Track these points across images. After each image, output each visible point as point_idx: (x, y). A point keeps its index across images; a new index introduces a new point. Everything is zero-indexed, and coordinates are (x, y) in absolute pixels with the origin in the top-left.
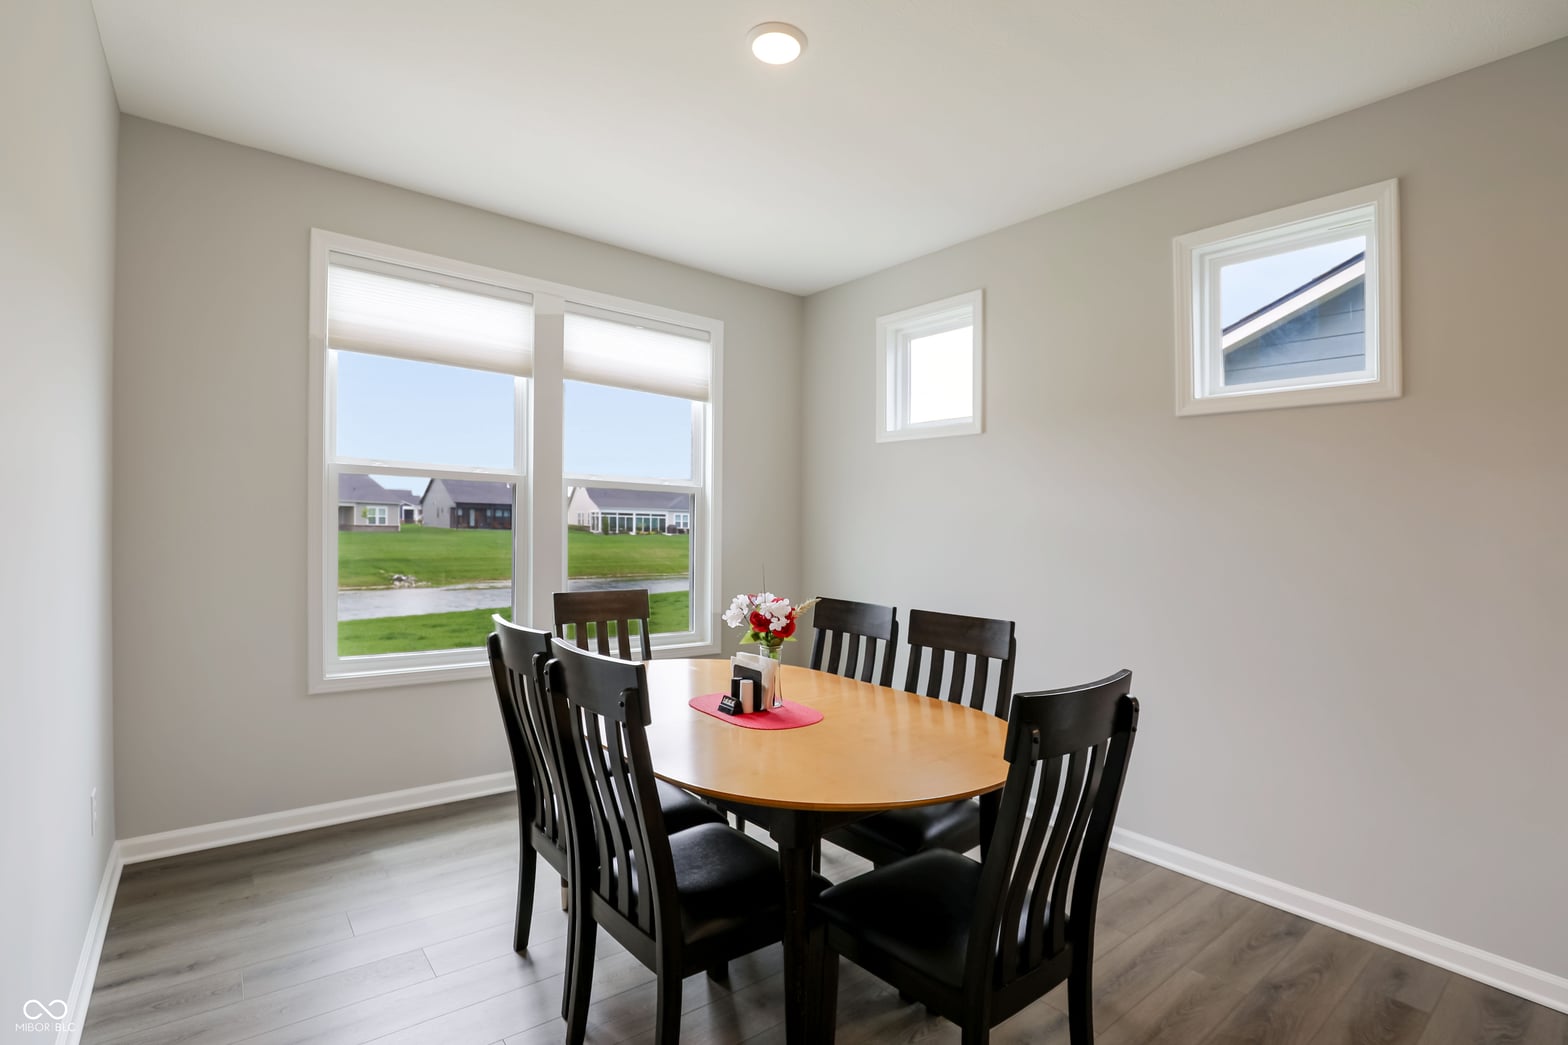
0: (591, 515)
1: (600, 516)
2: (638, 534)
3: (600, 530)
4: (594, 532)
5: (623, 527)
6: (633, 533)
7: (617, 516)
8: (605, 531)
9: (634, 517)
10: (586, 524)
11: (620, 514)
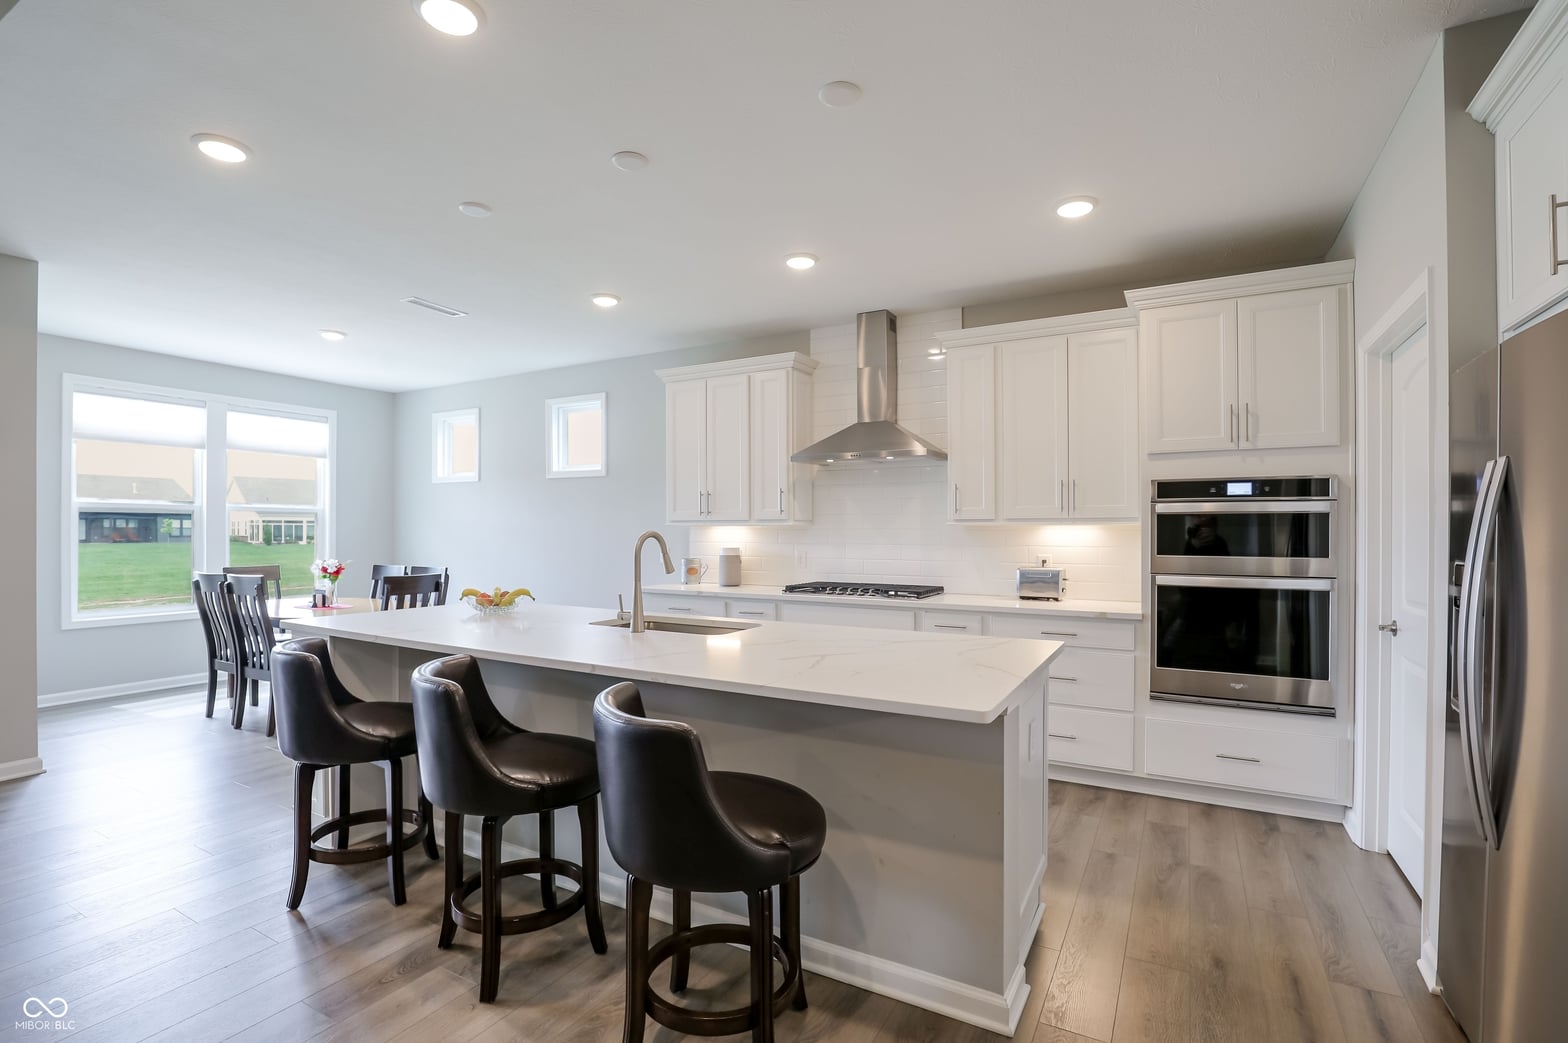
0: (249, 524)
1: (261, 525)
2: (309, 543)
3: (261, 540)
4: (254, 542)
5: (291, 536)
6: (304, 542)
7: (283, 524)
8: (267, 541)
9: (305, 525)
10: (242, 534)
11: (286, 522)
